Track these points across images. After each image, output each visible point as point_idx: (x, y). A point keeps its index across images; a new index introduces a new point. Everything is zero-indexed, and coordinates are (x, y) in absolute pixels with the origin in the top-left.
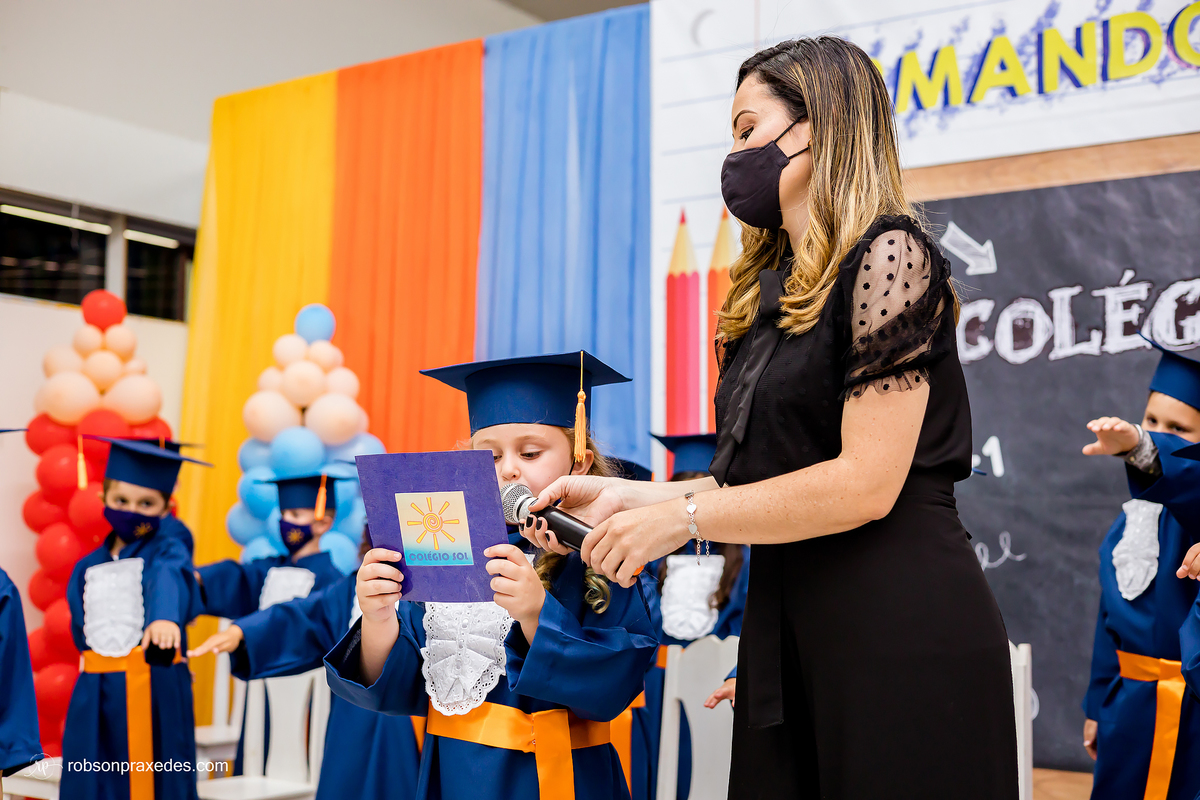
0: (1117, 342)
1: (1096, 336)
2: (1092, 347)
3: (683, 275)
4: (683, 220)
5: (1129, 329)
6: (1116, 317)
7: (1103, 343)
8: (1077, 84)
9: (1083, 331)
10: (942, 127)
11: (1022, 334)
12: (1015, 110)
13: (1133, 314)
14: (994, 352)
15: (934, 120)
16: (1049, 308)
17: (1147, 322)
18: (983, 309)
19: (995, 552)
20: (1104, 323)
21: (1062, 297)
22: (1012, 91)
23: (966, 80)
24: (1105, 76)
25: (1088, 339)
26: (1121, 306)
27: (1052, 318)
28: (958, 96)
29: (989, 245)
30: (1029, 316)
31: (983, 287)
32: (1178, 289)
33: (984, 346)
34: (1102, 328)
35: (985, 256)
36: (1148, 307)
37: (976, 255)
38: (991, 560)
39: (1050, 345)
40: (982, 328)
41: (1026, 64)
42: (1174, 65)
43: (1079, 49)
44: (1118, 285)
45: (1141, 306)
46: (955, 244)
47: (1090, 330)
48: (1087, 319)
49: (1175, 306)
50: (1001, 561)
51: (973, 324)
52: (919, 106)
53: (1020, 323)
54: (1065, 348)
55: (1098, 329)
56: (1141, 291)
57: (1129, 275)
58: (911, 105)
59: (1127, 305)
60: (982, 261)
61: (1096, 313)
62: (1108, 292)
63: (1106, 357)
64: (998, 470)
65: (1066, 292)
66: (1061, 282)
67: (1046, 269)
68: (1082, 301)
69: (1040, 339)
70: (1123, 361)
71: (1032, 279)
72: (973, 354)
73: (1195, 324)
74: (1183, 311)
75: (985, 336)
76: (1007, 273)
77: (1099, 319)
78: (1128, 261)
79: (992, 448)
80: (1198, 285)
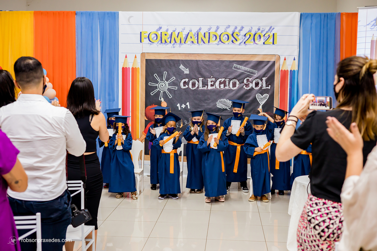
0: (210, 88)
1: (206, 86)
2: (205, 88)
3: (126, 68)
4: (126, 57)
5: (212, 85)
6: (209, 84)
7: (207, 88)
8: (204, 43)
9: (204, 85)
10: (180, 47)
11: (194, 85)
12: (193, 45)
13: (212, 83)
14: (188, 87)
15: (178, 45)
16: (198, 82)
17: (215, 85)
18: (187, 80)
22: (193, 42)
23: (184, 39)
24: (209, 42)
27: (199, 83)
28: (183, 41)
29: (188, 69)
30: (195, 82)
31: (187, 76)
32: (220, 80)
33: (187, 86)
36: (215, 82)
37: (185, 70)
38: (187, 123)
39: (198, 87)
41: (195, 38)
42: (220, 42)
43: (205, 37)
46: (182, 68)
47: (205, 85)
48: (205, 84)
52: (175, 42)
53: (193, 83)
54: (201, 88)
56: (214, 79)
57: (212, 76)
58: (174, 42)
59: (211, 82)
60: (187, 71)
61: (206, 82)
62: (209, 79)
63: (207, 90)
64: (189, 108)
65: (202, 79)
66: (201, 77)
67: (198, 74)
68: (204, 80)
69: (197, 86)
70: (211, 91)
71: (195, 76)
72: (185, 87)
73: (222, 86)
74: (220, 83)
75: (187, 85)
76: (191, 74)
77: (207, 84)
78: (212, 74)
79: (188, 104)
80: (223, 79)
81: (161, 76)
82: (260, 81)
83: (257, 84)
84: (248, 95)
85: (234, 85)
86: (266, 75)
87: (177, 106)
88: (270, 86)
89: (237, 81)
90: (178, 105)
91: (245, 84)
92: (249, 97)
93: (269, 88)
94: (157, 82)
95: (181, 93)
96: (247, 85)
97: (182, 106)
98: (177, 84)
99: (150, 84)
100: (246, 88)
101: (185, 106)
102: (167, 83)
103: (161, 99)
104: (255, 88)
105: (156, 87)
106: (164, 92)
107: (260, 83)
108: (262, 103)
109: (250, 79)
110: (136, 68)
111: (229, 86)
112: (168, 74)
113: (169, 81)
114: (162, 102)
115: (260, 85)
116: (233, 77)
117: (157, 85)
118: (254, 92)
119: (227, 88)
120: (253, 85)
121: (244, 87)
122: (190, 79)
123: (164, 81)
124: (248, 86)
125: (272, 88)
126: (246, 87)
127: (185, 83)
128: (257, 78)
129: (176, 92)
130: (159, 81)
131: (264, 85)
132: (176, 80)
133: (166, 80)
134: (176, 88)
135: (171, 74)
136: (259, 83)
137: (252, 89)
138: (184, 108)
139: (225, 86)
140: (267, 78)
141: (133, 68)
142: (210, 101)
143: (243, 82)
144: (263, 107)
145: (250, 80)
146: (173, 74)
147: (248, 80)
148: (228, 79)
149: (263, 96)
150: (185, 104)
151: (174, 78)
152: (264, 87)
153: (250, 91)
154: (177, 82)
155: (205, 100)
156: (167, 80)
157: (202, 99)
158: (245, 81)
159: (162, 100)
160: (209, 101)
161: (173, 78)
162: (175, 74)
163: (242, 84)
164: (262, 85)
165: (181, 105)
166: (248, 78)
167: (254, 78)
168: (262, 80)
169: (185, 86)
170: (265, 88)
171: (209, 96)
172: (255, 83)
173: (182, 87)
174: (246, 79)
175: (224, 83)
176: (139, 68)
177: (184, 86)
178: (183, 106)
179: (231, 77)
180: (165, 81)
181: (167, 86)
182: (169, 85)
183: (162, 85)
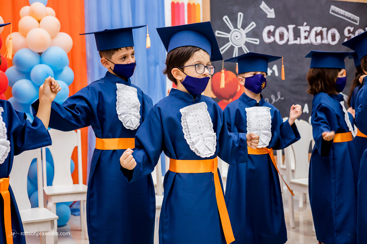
0: (303, 41)
1: (298, 39)
2: (297, 42)
3: (178, 3)
5: (306, 38)
6: (303, 35)
7: (300, 41)
11: (282, 36)
13: (307, 34)
14: (275, 41)
16: (288, 30)
17: (309, 37)
18: (272, 28)
19: (276, 97)
20: (300, 36)
21: (291, 27)
25: (297, 40)
27: (289, 33)
29: (273, 10)
30: (283, 32)
31: (272, 21)
32: (316, 29)
33: (272, 39)
35: (272, 13)
36: (309, 32)
37: (269, 12)
38: (275, 99)
39: (288, 40)
40: (271, 33)
44: (303, 26)
46: (264, 8)
47: (297, 37)
48: (297, 34)
50: (278, 100)
51: (269, 32)
53: (281, 33)
54: (292, 42)
56: (308, 28)
57: (305, 23)
59: (305, 31)
60: (271, 14)
61: (299, 32)
62: (301, 27)
63: (300, 45)
64: (277, 75)
68: (295, 29)
69: (286, 39)
70: (304, 46)
72: (269, 41)
73: (319, 38)
74: (317, 35)
75: (272, 36)
79: (275, 68)
80: (320, 29)
81: (234, 21)
89: (337, 32)
91: (347, 37)
94: (228, 31)
98: (258, 35)
99: (218, 33)
101: (271, 71)
102: (244, 32)
105: (227, 40)
106: (240, 48)
110: (194, 4)
111: (327, 39)
112: (246, 18)
113: (247, 30)
117: (229, 36)
119: (325, 42)
122: (276, 27)
123: (239, 29)
128: (360, 28)
129: (257, 48)
130: (232, 29)
132: (257, 27)
134: (257, 42)
135: (249, 16)
138: (269, 75)
139: (322, 39)
141: (189, 5)
146: (253, 17)
147: (349, 31)
148: (326, 28)
150: (271, 69)
151: (253, 25)
154: (258, 31)
156: (243, 27)
158: (346, 32)
162: (255, 17)
166: (349, 28)
173: (266, 40)
174: (346, 29)
175: (321, 33)
176: (199, 5)
177: (269, 37)
180: (241, 29)
181: (245, 38)
182: (247, 35)
183: (237, 37)
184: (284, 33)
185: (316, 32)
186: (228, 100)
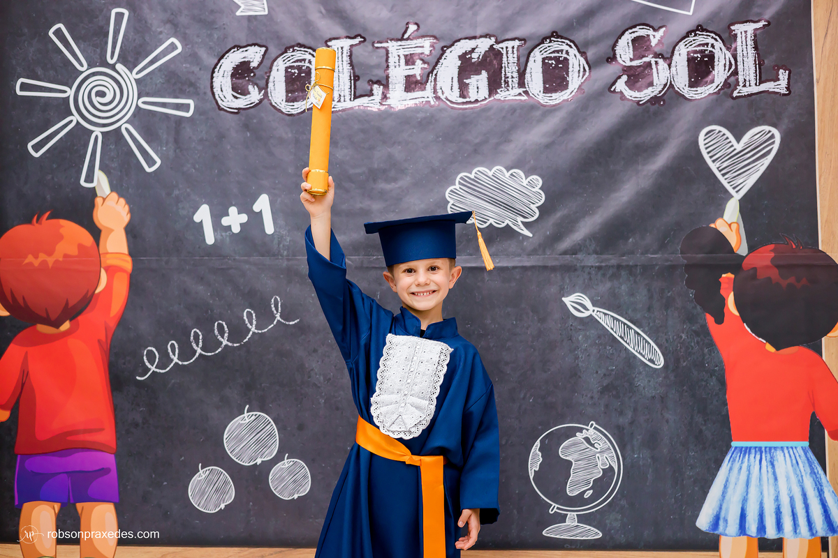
0: (400, 99)
1: (378, 90)
2: (371, 104)
5: (411, 84)
6: (398, 73)
7: (385, 97)
9: (365, 87)
13: (417, 70)
14: (265, 100)
17: (431, 78)
18: (254, 55)
19: (265, 315)
20: (388, 77)
25: (370, 94)
26: (403, 61)
30: (305, 66)
31: (254, 31)
32: (463, 46)
33: (254, 95)
34: (385, 83)
36: (433, 65)
38: (259, 326)
40: (252, 75)
44: (402, 39)
45: (424, 62)
47: (371, 83)
48: (368, 75)
49: (459, 63)
50: (270, 327)
51: (241, 69)
53: (294, 71)
55: (378, 82)
56: (426, 46)
57: (412, 28)
59: (409, 60)
61: (378, 66)
62: (393, 46)
63: (388, 115)
64: (269, 228)
65: (347, 43)
66: (342, 32)
67: (324, 16)
68: (363, 53)
70: (405, 118)
71: (308, 26)
72: (242, 102)
73: (479, 83)
74: (467, 67)
75: (255, 84)
76: (281, 17)
77: (380, 73)
78: (412, 15)
79: (263, 204)
80: (483, 45)
81: (94, 39)
82: (719, 44)
83: (700, 68)
84: (647, 136)
85: (555, 76)
86: (756, 10)
87: (197, 218)
88: (783, 76)
89: (573, 51)
90: (203, 214)
91: (628, 70)
92: (653, 149)
93: (781, 85)
94: (68, 75)
95: (222, 136)
96: (636, 76)
97: (225, 221)
98: (192, 84)
99: (24, 87)
100: (629, 93)
101: (244, 218)
102: (129, 77)
103: (90, 178)
104: (688, 92)
105: (62, 108)
106: (113, 138)
107: (722, 56)
108: (739, 185)
109: (655, 38)
111: (522, 84)
112: (139, 23)
113: (145, 67)
114: (98, 201)
115: (720, 74)
116: (546, 29)
117: (70, 93)
118: (683, 118)
119: (510, 94)
120: (679, 73)
121: (621, 85)
122: (273, 51)
123: (113, 67)
124: (642, 82)
125: (797, 88)
126: (631, 84)
127: (242, 72)
128: (700, 28)
129: (188, 131)
130: (83, 67)
131: (748, 69)
132: (191, 56)
133: (123, 59)
134: (185, 107)
135: (154, 19)
136: (711, 57)
137: (670, 96)
138: (236, 229)
139: (494, 85)
140: (760, 25)
142: (405, 182)
143: (612, 58)
144: (747, 205)
145: (654, 42)
146: (169, 21)
147: (640, 44)
148: (517, 43)
149: (746, 138)
150: (246, 208)
151: (173, 47)
152: (749, 84)
153: (656, 114)
154: (196, 69)
155: (374, 175)
156: (130, 58)
157: (352, 171)
158: (625, 52)
159: (101, 182)
160: (395, 180)
161: (170, 48)
162: (183, 19)
163: (609, 70)
164: (736, 73)
165: (218, 215)
166: (641, 32)
167: (679, 28)
168: (729, 39)
169: (245, 92)
170: (755, 89)
171: (397, 152)
172: (691, 61)
173: (227, 97)
174: (628, 37)
175: (491, 64)
177: (239, 90)
178: (235, 219)
179: (529, 27)
180: (119, 67)
181: (134, 100)
182: (144, 87)
183: (101, 94)
184: (309, 72)
185: (463, 57)
186: (57, 324)
